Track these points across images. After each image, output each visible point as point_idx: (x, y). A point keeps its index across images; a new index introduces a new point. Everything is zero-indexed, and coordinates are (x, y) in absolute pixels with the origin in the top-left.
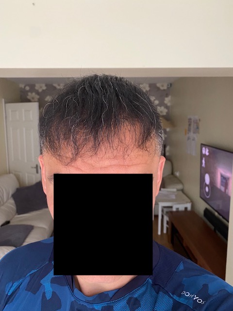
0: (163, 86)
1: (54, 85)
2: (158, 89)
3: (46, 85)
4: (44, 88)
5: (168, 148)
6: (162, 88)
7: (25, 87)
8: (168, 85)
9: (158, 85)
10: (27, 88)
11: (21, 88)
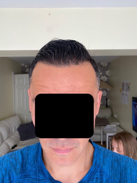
6: (104, 65)
10: (26, 66)
11: (23, 66)
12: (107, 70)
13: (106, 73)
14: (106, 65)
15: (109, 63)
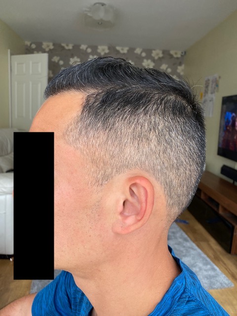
1: (63, 45)
2: (171, 56)
4: (52, 47)
6: (175, 56)
8: (182, 53)
10: (34, 46)
12: (180, 64)
13: (178, 71)
14: (179, 56)
15: (185, 53)
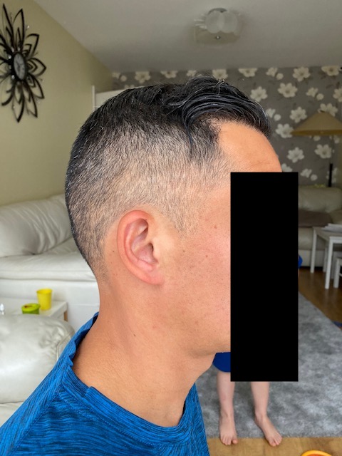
0: (331, 70)
1: (163, 73)
2: (324, 75)
3: (151, 74)
4: (148, 77)
5: (335, 171)
6: (330, 74)
7: (120, 76)
9: (324, 69)
10: (124, 78)
11: (115, 78)
12: (338, 86)
13: (335, 96)
14: (336, 73)
